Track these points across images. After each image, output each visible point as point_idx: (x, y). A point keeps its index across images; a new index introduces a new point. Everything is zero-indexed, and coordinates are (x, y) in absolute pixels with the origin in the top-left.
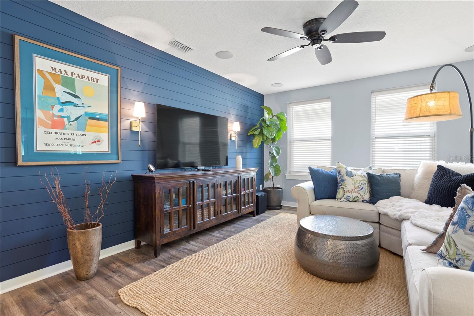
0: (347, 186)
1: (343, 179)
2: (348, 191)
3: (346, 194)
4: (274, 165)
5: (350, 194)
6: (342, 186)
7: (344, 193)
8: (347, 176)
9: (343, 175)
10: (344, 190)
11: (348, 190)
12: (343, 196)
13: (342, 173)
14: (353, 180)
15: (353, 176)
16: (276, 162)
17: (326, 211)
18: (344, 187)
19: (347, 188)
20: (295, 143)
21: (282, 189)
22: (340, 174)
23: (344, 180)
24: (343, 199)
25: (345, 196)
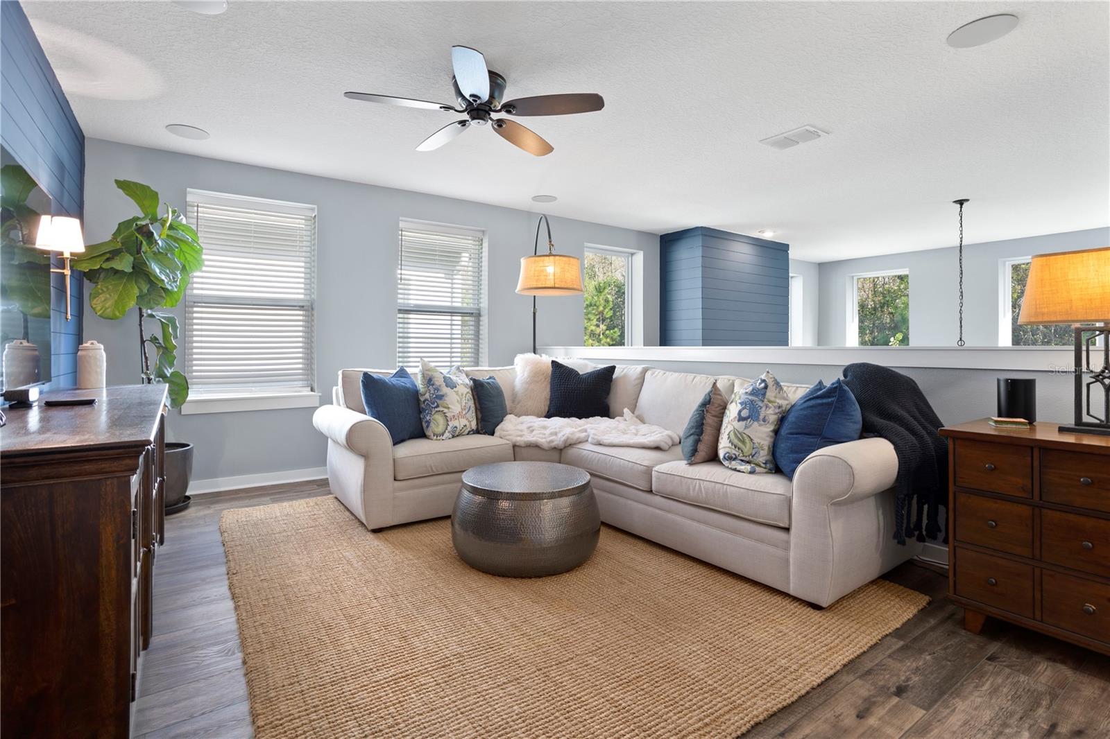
0: (450, 406)
1: (441, 393)
2: (454, 416)
3: (451, 424)
4: (169, 375)
5: (456, 423)
6: (440, 409)
7: (447, 421)
8: (447, 386)
9: (440, 386)
10: (446, 416)
11: (453, 414)
12: (446, 429)
13: (437, 381)
14: (457, 393)
15: (456, 387)
16: (171, 365)
17: (432, 465)
18: (446, 410)
19: (450, 410)
20: (195, 309)
21: (188, 445)
22: (433, 385)
23: (443, 396)
24: (447, 434)
25: (449, 428)
